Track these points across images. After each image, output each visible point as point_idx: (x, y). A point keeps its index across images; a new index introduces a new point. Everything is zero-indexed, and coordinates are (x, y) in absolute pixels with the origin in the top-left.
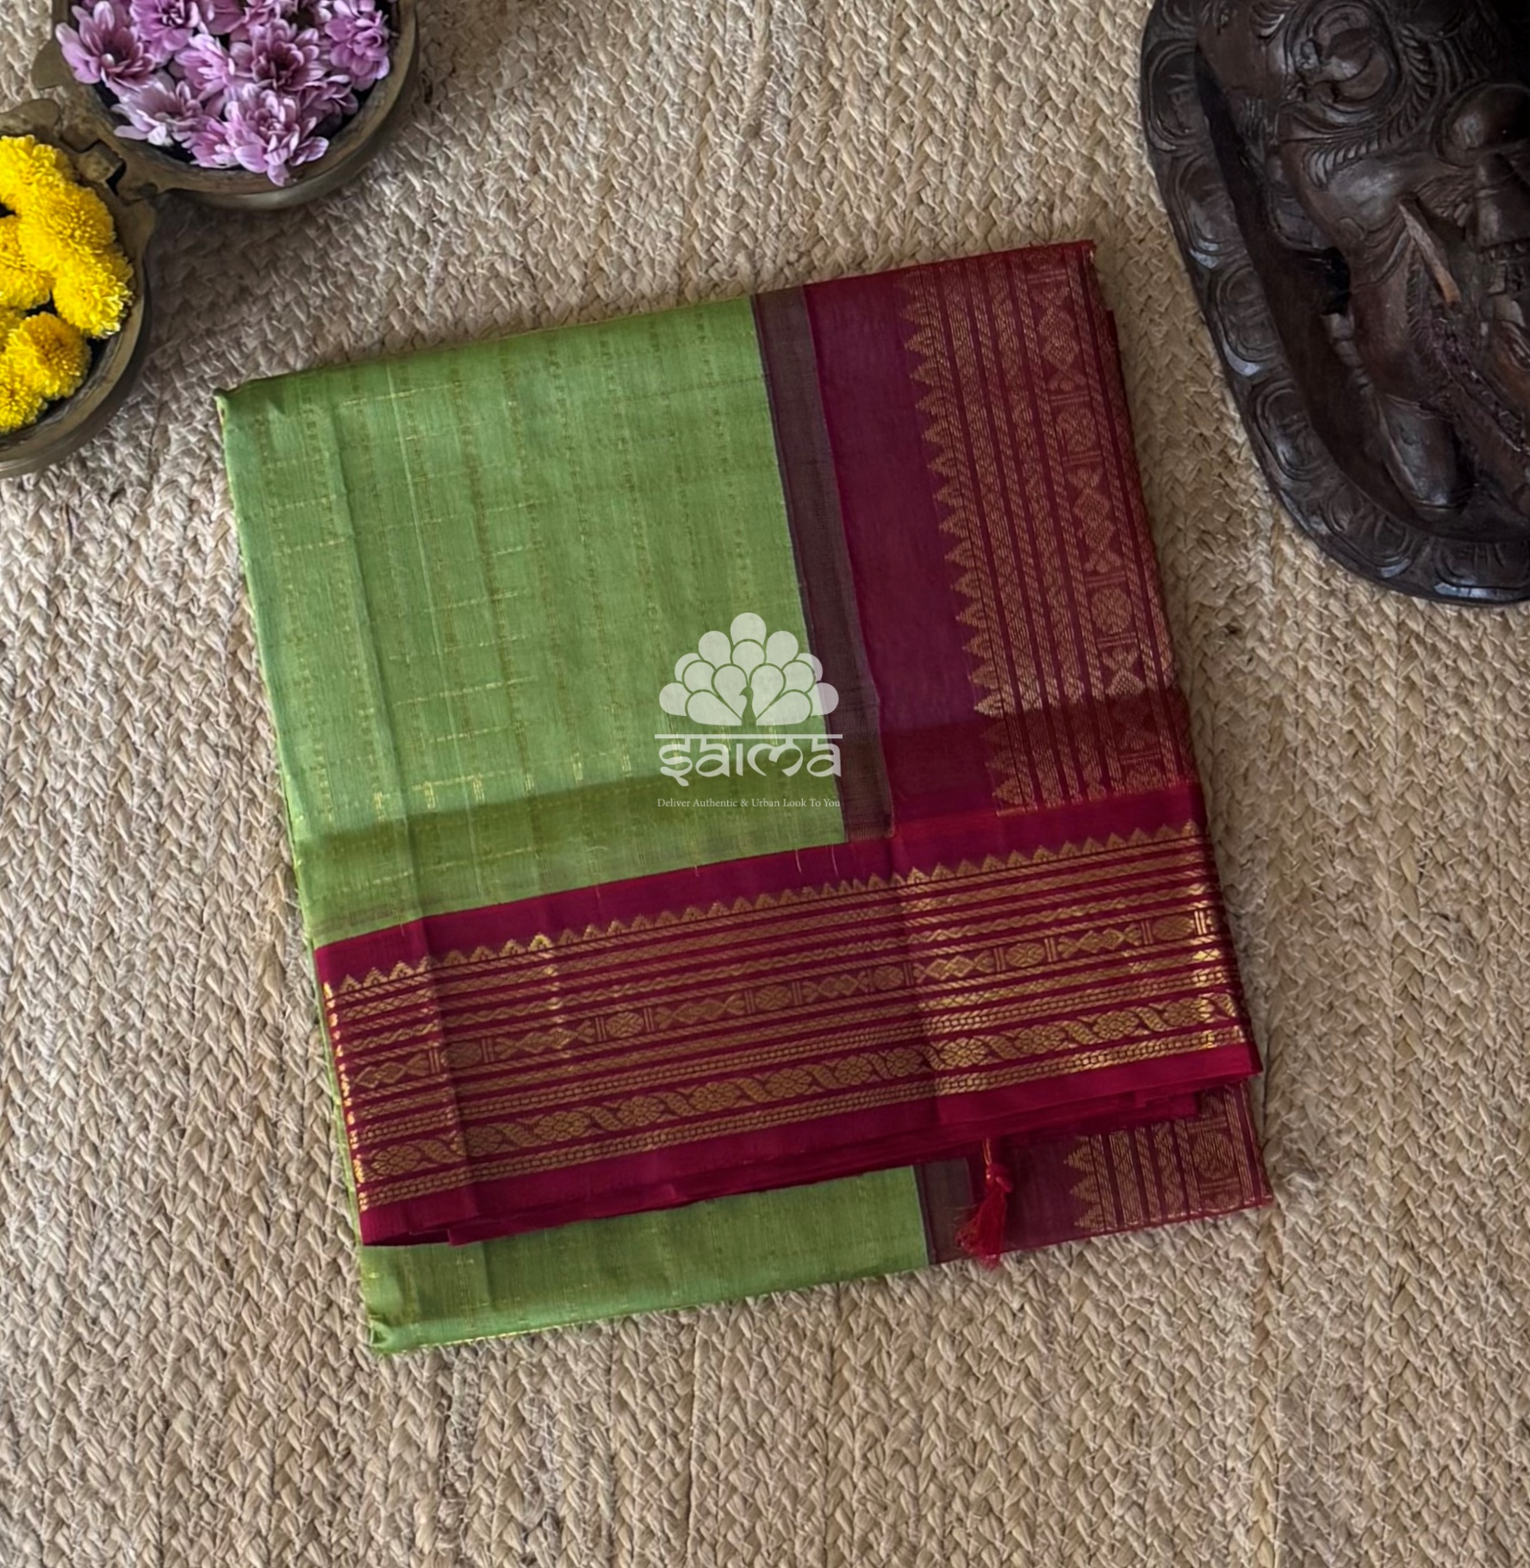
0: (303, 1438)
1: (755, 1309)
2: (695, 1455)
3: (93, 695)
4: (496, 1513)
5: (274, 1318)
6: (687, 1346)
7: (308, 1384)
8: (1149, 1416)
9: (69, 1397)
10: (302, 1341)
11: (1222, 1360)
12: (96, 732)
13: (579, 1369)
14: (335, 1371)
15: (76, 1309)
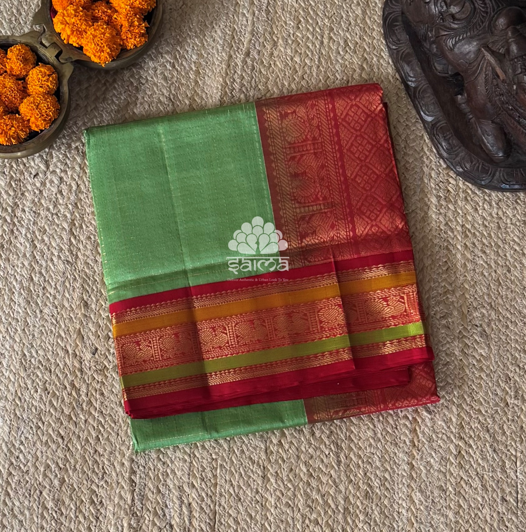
0: (86, 497)
1: (238, 454)
2: (217, 504)
3: (24, 243)
4: (150, 523)
5: (78, 456)
6: (215, 466)
7: (88, 479)
8: (372, 492)
9: (8, 483)
10: (87, 463)
11: (398, 474)
12: (25, 255)
13: (179, 474)
14: (97, 474)
15: (12, 453)
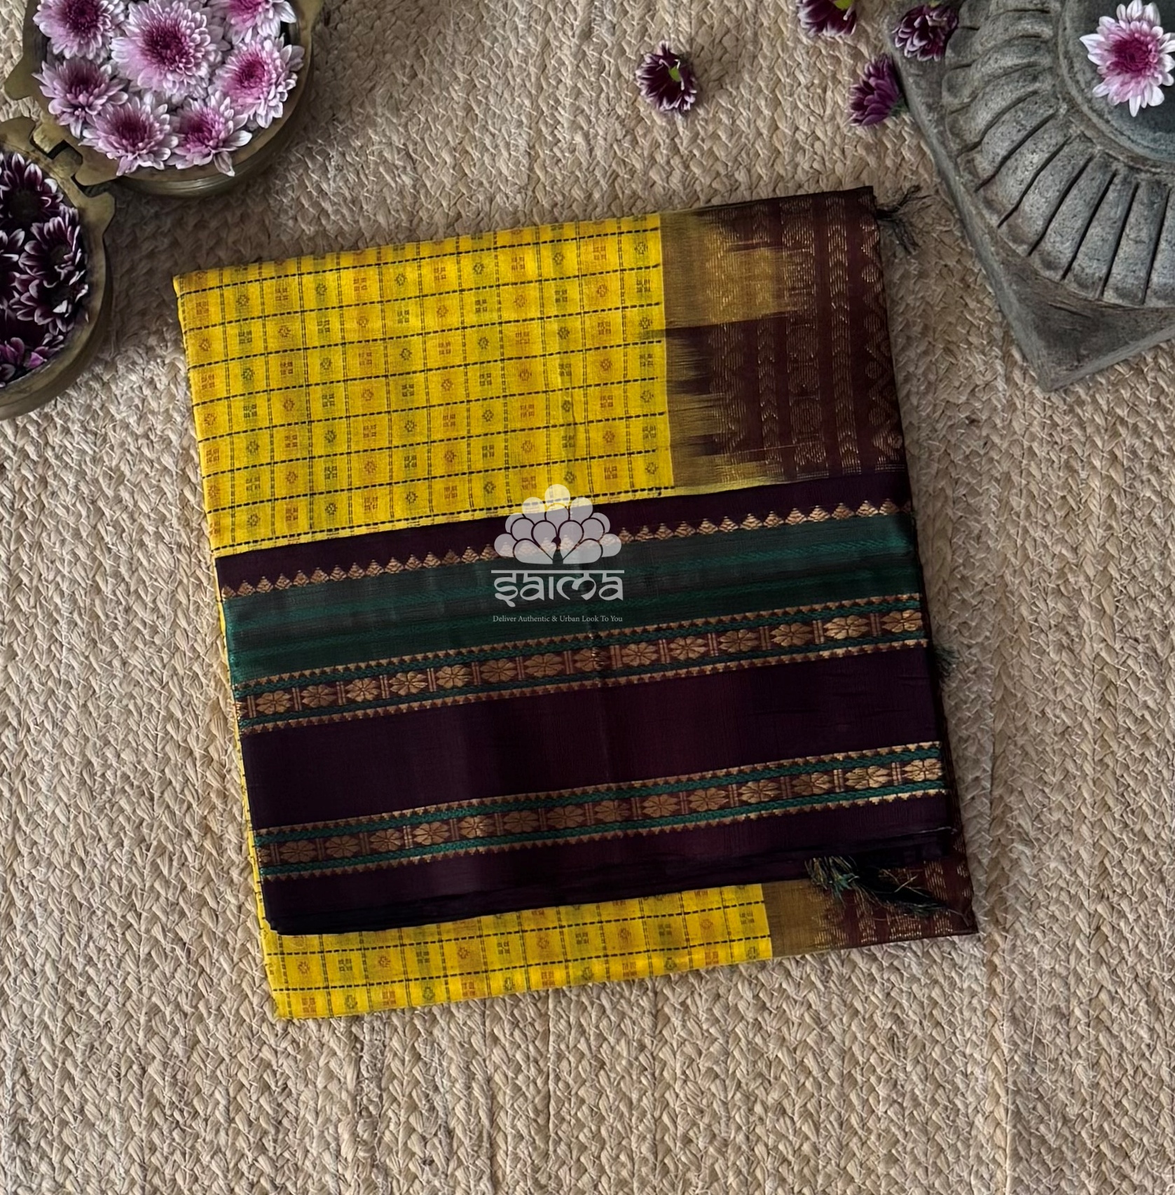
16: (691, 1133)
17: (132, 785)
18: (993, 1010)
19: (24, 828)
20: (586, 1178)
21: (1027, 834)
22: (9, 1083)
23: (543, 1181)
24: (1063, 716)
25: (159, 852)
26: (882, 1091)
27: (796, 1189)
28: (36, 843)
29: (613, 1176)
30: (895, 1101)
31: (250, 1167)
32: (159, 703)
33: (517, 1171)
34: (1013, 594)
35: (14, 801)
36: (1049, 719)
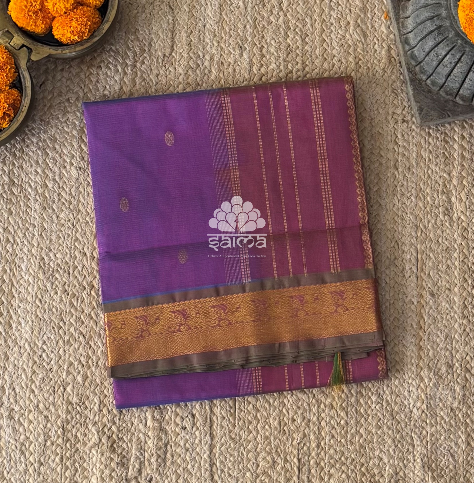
16: (295, 417)
17: (61, 268)
18: (421, 364)
19: (15, 285)
20: (251, 435)
21: (433, 292)
22: (7, 394)
23: (233, 436)
24: (446, 242)
25: (72, 296)
26: (374, 398)
27: (339, 440)
28: (21, 292)
29: (263, 435)
30: (379, 403)
31: (109, 430)
32: (72, 234)
33: (222, 432)
34: (424, 192)
35: (11, 275)
36: (440, 244)
